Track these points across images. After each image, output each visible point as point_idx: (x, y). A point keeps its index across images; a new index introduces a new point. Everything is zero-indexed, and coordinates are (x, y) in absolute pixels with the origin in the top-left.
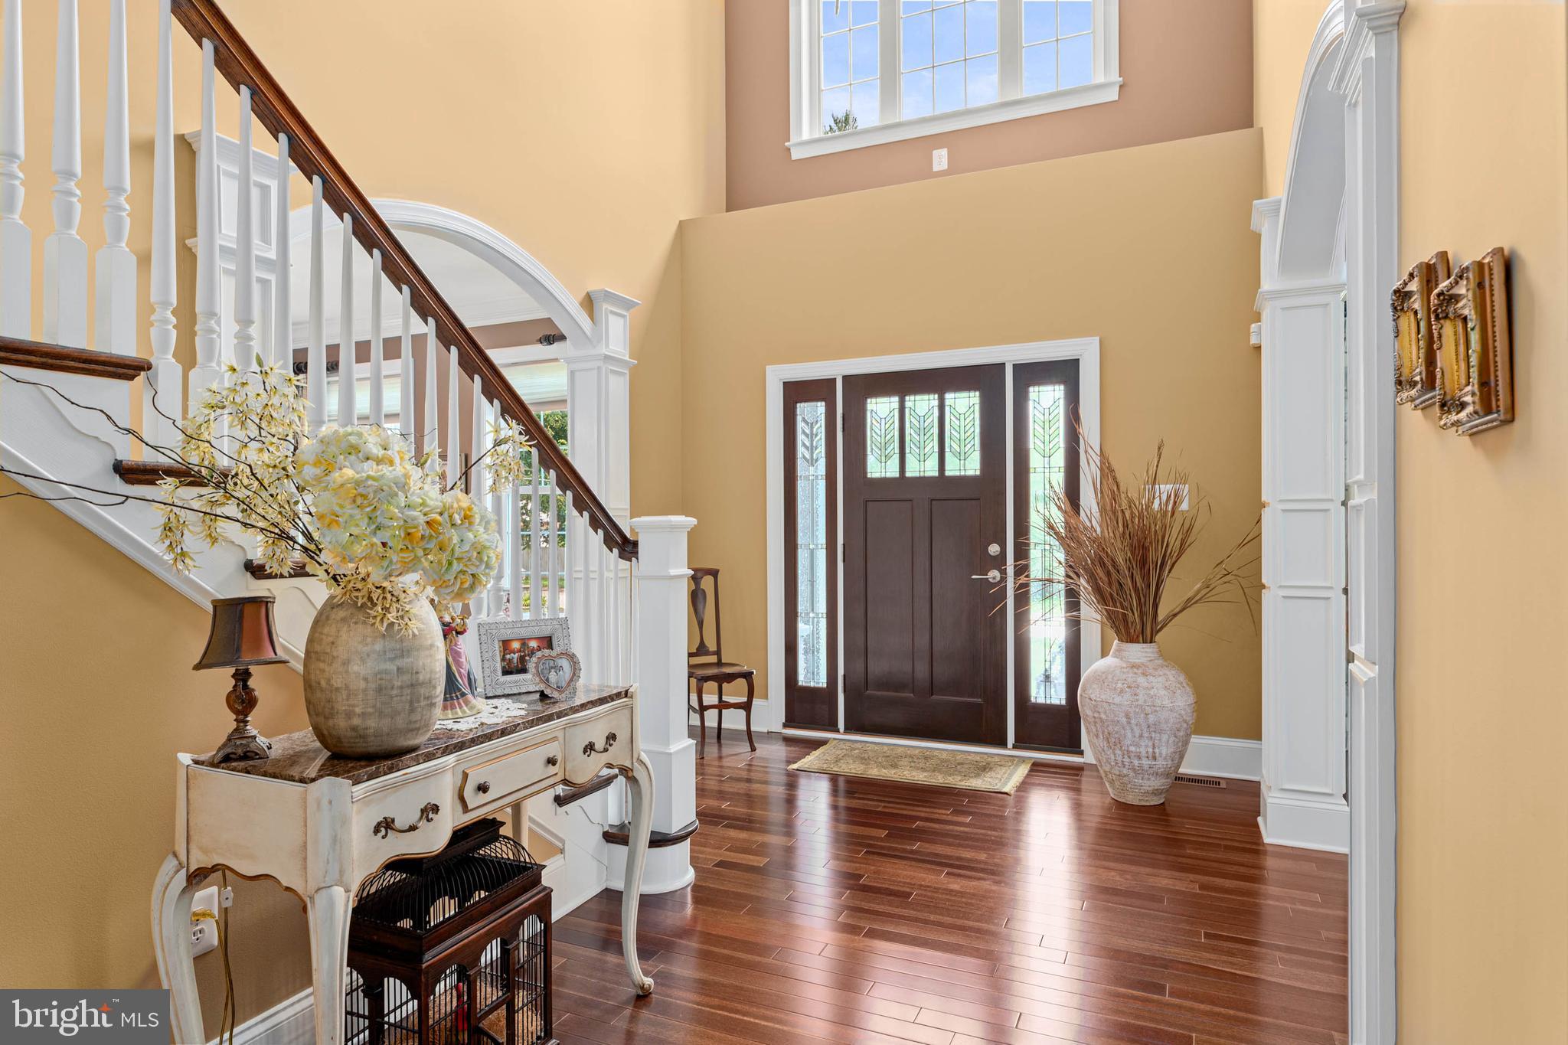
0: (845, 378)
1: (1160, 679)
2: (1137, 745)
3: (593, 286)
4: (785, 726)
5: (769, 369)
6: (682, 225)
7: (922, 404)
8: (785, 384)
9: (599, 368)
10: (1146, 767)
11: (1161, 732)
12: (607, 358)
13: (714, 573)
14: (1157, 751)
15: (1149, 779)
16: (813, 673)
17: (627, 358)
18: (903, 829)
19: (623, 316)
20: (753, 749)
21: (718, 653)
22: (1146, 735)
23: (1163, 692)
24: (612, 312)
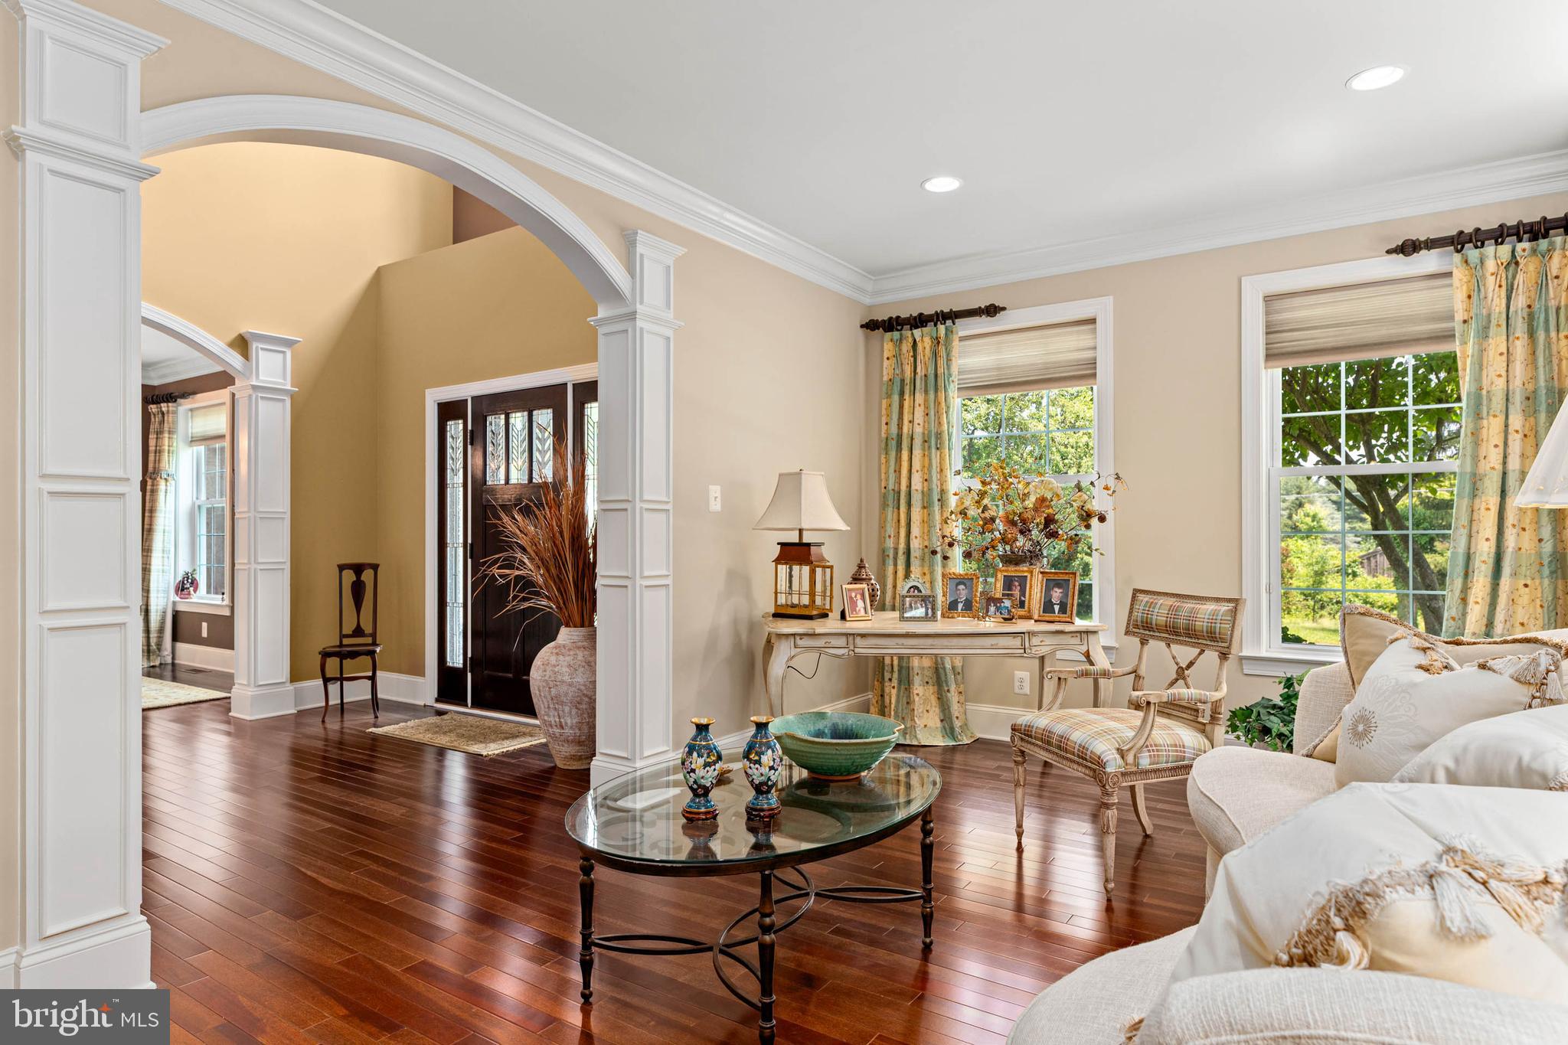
0: (474, 398)
1: (567, 658)
2: (548, 715)
3: (246, 328)
4: (437, 700)
5: (428, 392)
6: (379, 271)
7: (518, 420)
8: (439, 405)
9: (250, 396)
10: (558, 735)
11: (562, 703)
12: (254, 388)
13: (375, 567)
14: (562, 720)
15: (563, 746)
16: (456, 658)
17: (288, 387)
19: (283, 352)
20: (376, 717)
21: (374, 635)
22: (551, 706)
23: (565, 669)
24: (262, 349)
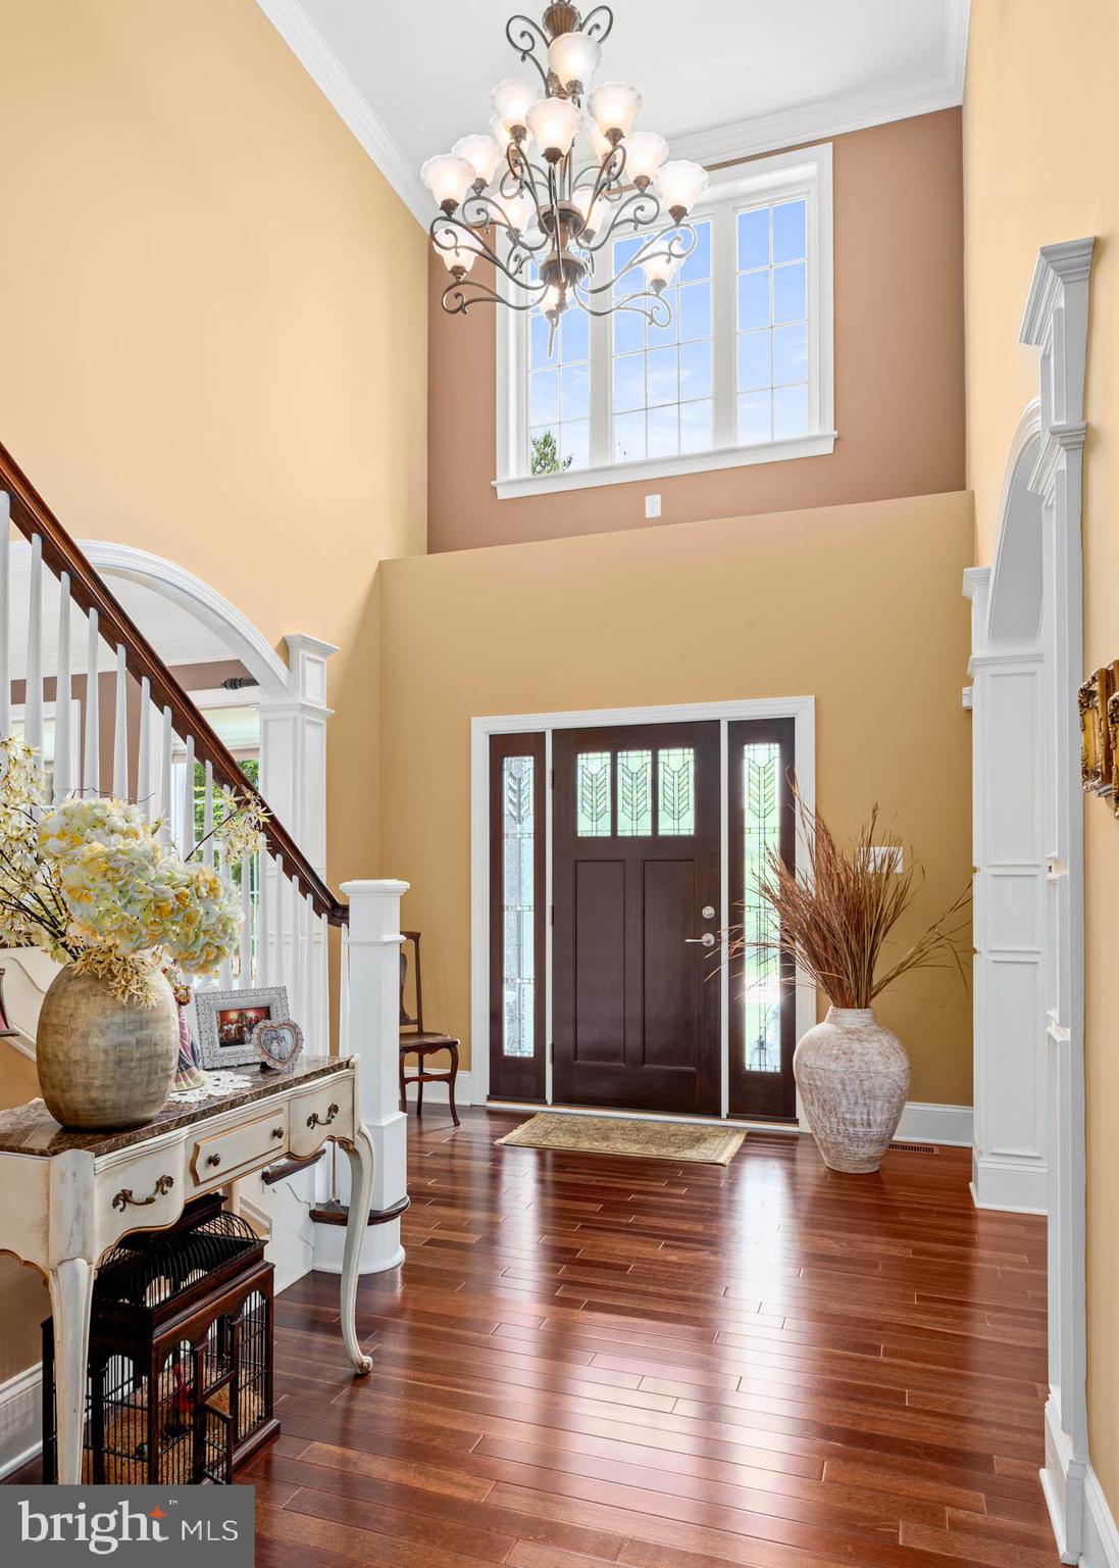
0: (555, 732)
1: (875, 1045)
2: (853, 1113)
3: (289, 632)
4: (489, 1099)
5: (474, 720)
6: (382, 566)
7: (635, 761)
8: (491, 736)
9: (295, 718)
10: (861, 1135)
11: (876, 1098)
12: (304, 708)
13: (417, 937)
14: (871, 1117)
15: (863, 1147)
16: (520, 1042)
17: (324, 707)
18: (618, 1203)
19: (321, 663)
20: (457, 1124)
21: (419, 1022)
22: (861, 1101)
23: (877, 1058)
24: (309, 659)
